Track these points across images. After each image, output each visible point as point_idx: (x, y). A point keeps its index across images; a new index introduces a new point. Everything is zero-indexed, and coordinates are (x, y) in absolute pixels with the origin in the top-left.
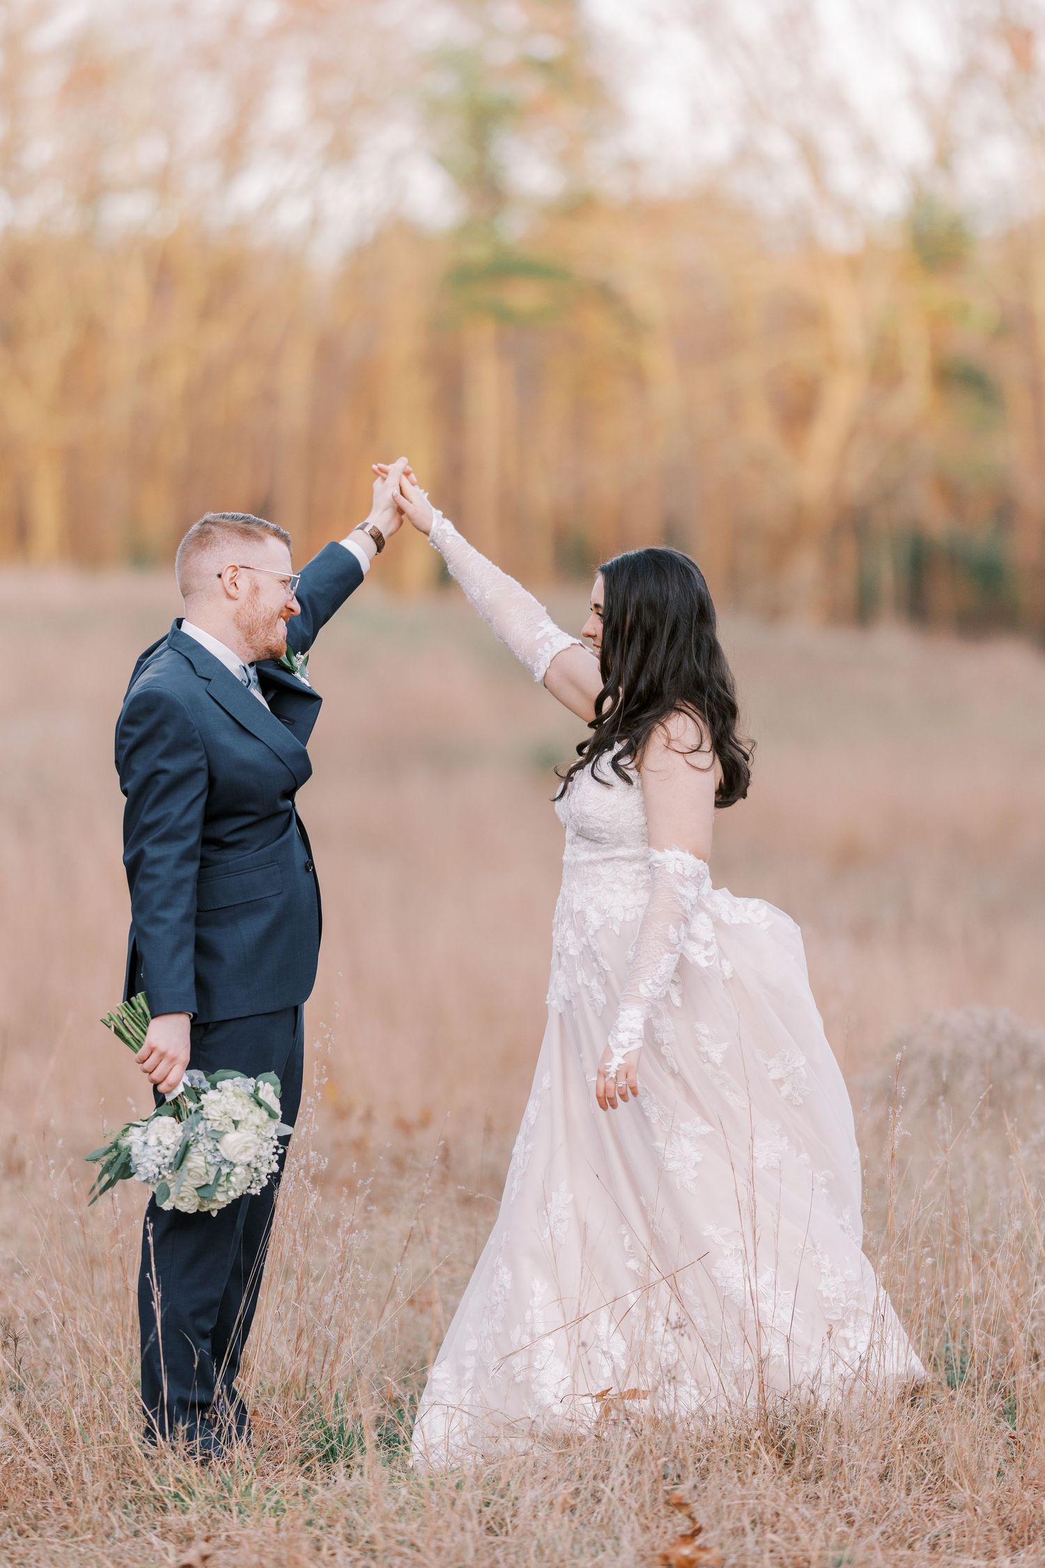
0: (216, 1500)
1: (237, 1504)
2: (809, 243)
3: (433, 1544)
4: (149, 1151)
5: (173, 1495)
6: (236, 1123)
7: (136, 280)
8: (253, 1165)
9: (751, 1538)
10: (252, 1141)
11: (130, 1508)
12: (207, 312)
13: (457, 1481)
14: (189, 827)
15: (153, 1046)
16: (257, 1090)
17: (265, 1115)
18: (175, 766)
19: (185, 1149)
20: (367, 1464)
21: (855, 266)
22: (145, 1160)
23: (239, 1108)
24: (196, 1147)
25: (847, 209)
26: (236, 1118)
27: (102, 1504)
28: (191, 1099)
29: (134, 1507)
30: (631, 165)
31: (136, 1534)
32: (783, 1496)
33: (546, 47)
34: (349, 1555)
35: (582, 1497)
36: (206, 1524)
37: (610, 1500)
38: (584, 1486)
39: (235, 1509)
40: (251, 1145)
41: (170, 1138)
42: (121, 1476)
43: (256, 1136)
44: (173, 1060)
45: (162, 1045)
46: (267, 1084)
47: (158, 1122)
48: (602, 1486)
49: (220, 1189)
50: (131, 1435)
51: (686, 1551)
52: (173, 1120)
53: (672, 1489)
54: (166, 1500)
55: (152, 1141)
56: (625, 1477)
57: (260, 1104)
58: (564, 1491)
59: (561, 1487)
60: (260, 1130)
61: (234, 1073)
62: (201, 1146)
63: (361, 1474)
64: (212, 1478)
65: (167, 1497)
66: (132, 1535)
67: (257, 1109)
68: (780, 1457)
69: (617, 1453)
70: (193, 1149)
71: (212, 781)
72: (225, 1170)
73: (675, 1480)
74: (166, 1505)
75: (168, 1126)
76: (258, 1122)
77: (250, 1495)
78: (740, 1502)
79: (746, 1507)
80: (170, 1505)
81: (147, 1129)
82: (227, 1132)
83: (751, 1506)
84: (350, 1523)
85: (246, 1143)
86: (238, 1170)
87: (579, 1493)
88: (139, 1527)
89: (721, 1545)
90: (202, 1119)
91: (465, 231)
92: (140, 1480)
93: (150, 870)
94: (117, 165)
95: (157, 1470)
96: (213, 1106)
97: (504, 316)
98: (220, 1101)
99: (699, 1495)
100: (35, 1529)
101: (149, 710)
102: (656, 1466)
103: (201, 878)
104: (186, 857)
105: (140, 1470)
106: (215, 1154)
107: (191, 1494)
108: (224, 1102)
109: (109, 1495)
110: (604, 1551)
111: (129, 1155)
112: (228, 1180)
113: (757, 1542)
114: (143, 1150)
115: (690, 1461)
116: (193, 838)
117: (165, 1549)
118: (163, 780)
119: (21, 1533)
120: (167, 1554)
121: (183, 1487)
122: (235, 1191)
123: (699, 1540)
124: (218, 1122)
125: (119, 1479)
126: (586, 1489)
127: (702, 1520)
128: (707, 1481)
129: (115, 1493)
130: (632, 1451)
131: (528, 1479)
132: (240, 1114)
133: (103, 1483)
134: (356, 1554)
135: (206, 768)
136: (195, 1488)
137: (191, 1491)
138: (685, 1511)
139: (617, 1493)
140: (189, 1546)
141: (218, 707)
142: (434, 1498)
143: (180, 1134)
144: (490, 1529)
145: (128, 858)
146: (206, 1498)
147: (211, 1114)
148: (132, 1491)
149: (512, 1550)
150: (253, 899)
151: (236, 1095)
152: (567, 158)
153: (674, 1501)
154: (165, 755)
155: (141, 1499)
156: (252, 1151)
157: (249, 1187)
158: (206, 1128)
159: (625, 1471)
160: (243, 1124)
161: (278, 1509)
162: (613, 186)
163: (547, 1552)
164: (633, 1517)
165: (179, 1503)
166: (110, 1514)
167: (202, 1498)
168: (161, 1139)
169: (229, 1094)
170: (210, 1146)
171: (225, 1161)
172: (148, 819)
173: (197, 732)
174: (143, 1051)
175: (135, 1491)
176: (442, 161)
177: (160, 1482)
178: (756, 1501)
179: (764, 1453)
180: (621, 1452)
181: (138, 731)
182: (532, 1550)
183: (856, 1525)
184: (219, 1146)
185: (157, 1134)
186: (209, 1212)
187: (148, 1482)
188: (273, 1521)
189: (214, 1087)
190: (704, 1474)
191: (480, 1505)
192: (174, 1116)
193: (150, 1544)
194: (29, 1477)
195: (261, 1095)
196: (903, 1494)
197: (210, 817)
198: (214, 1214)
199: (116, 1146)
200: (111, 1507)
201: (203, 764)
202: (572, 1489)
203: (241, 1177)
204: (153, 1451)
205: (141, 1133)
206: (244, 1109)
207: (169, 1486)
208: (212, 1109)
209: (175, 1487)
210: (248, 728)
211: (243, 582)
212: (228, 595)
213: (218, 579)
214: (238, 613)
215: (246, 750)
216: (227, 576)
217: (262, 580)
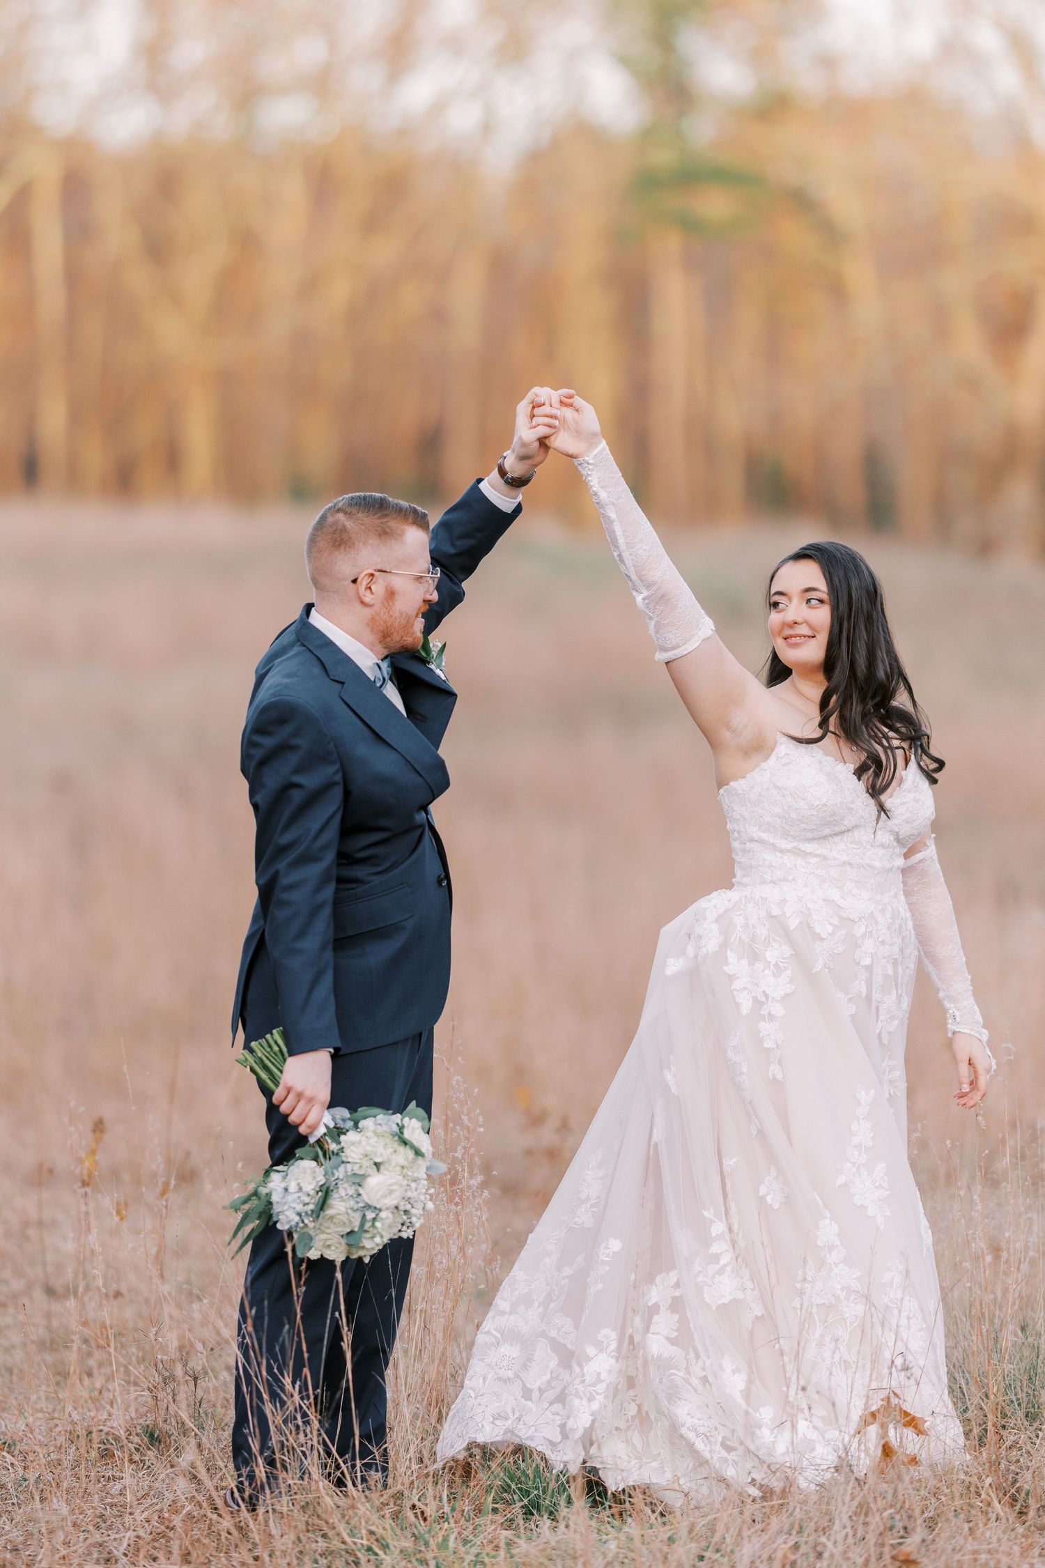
0: (412, 1554)
1: (435, 1558)
4: (290, 1198)
5: (366, 1548)
6: (377, 1165)
8: (402, 1208)
10: (395, 1184)
11: (320, 1562)
13: (669, 1534)
14: (325, 848)
15: (293, 1085)
16: (401, 1128)
17: (411, 1154)
18: (310, 781)
19: (326, 1193)
20: (573, 1517)
22: (285, 1208)
23: (380, 1149)
24: (337, 1192)
26: (378, 1160)
27: (291, 1558)
28: (333, 1140)
29: (325, 1561)
32: (1016, 1549)
35: (802, 1551)
37: (832, 1556)
38: (804, 1539)
40: (395, 1187)
41: (310, 1184)
42: (310, 1528)
43: (401, 1178)
44: (313, 1099)
45: (299, 1087)
46: (413, 1120)
47: (298, 1167)
48: (823, 1539)
49: (368, 1235)
50: (321, 1484)
52: (314, 1164)
53: (900, 1544)
54: (359, 1554)
55: (293, 1187)
56: (849, 1530)
57: (405, 1143)
58: (783, 1546)
59: (780, 1540)
60: (405, 1171)
61: (375, 1110)
62: (342, 1192)
63: (567, 1526)
65: (359, 1551)
67: (402, 1149)
68: (1012, 1506)
69: (840, 1504)
70: (335, 1195)
71: (347, 793)
72: (370, 1215)
73: (902, 1533)
74: (358, 1558)
75: (308, 1171)
76: (402, 1162)
77: (447, 1548)
78: (971, 1557)
79: (979, 1562)
81: (287, 1175)
82: (369, 1176)
83: (983, 1561)
85: (391, 1185)
86: (383, 1215)
87: (799, 1546)
90: (343, 1162)
92: (331, 1533)
93: (284, 896)
95: (348, 1522)
96: (352, 1148)
98: (360, 1142)
99: (927, 1550)
101: (282, 721)
102: (882, 1519)
103: (337, 902)
104: (324, 881)
105: (331, 1521)
106: (357, 1199)
107: (385, 1547)
108: (364, 1143)
109: (298, 1549)
111: (271, 1203)
112: (373, 1226)
114: (284, 1197)
115: (917, 1512)
116: (330, 857)
118: (297, 796)
121: (377, 1540)
122: (382, 1237)
124: (358, 1165)
125: (308, 1531)
126: (806, 1543)
128: (934, 1533)
129: (304, 1546)
130: (855, 1503)
131: (746, 1533)
132: (381, 1155)
133: (292, 1536)
135: (341, 781)
136: (389, 1541)
137: (385, 1543)
139: (841, 1548)
141: (350, 712)
142: (645, 1551)
143: (320, 1179)
145: (262, 882)
146: (401, 1551)
147: (351, 1156)
148: (322, 1544)
150: (385, 924)
151: (378, 1135)
153: (902, 1558)
154: (299, 770)
155: (332, 1553)
156: (399, 1194)
157: (400, 1231)
158: (346, 1172)
159: (849, 1524)
160: (386, 1165)
165: (372, 1558)
167: (397, 1552)
168: (301, 1185)
169: (370, 1134)
170: (351, 1191)
171: (368, 1207)
172: (285, 839)
173: (332, 744)
174: (280, 1092)
175: (326, 1545)
177: (352, 1534)
178: (989, 1556)
179: (996, 1502)
180: (844, 1504)
181: (268, 742)
184: (361, 1191)
185: (297, 1179)
186: (360, 1259)
187: (339, 1535)
189: (356, 1126)
190: (931, 1524)
191: (694, 1560)
192: (315, 1158)
194: (213, 1529)
195: (406, 1133)
197: (348, 832)
198: (367, 1260)
199: (255, 1194)
201: (338, 777)
202: (791, 1543)
203: (387, 1222)
204: (342, 1501)
205: (281, 1179)
206: (384, 1149)
207: (362, 1539)
208: (352, 1151)
209: (368, 1540)
210: (384, 737)
211: (379, 588)
212: (362, 602)
213: (352, 585)
214: (373, 619)
215: (382, 762)
216: (363, 582)
217: (399, 583)
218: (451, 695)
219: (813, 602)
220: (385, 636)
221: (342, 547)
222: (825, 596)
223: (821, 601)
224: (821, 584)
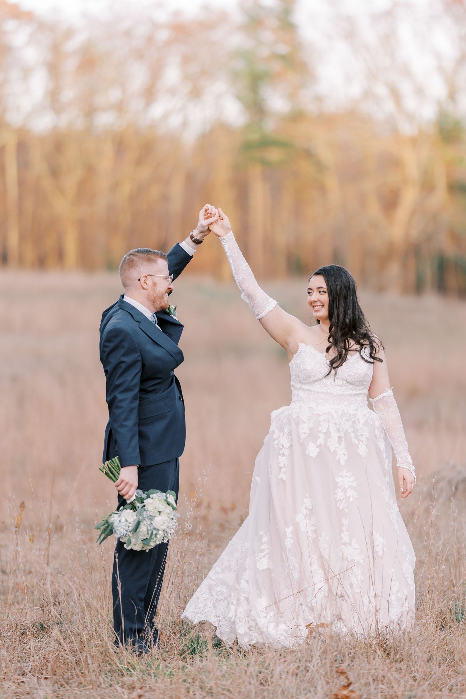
0: (145, 671)
1: (154, 673)
2: (395, 131)
3: (237, 690)
4: (122, 524)
5: (126, 669)
6: (160, 512)
7: (108, 149)
8: (166, 530)
9: (372, 687)
10: (166, 520)
11: (108, 674)
12: (139, 162)
13: (247, 663)
14: (135, 385)
15: (123, 479)
16: (167, 498)
17: (171, 508)
18: (128, 359)
19: (138, 525)
20: (209, 656)
21: (414, 142)
22: (119, 528)
23: (160, 506)
24: (143, 522)
25: (411, 117)
26: (160, 510)
27: (96, 673)
28: (139, 502)
29: (110, 674)
30: (319, 99)
31: (111, 686)
32: (386, 669)
33: (283, 49)
34: (201, 695)
35: (300, 669)
36: (140, 681)
37: (312, 671)
38: (301, 665)
39: (153, 675)
40: (166, 522)
41: (131, 519)
42: (104, 661)
43: (167, 518)
44: (131, 485)
46: (171, 496)
47: (125, 512)
48: (309, 665)
49: (152, 540)
50: (108, 643)
51: (345, 692)
52: (132, 511)
53: (339, 666)
54: (124, 671)
55: (123, 520)
56: (319, 661)
57: (169, 504)
58: (293, 667)
59: (292, 665)
60: (169, 515)
62: (145, 522)
63: (207, 660)
64: (143, 662)
65: (124, 670)
66: (108, 686)
67: (168, 506)
68: (385, 652)
69: (316, 651)
70: (141, 524)
71: (143, 365)
72: (155, 532)
73: (340, 662)
74: (123, 673)
75: (130, 514)
76: (169, 512)
77: (159, 669)
78: (368, 671)
79: (371, 673)
80: (125, 674)
81: (121, 515)
82: (156, 516)
83: (373, 673)
84: (202, 681)
85: (164, 521)
86: (160, 532)
87: (299, 667)
88: (112, 683)
89: (360, 690)
90: (145, 510)
91: (248, 127)
92: (112, 663)
93: (119, 404)
94: (100, 100)
95: (119, 659)
96: (150, 505)
97: (265, 163)
98: (153, 503)
99: (351, 669)
100: (68, 684)
101: (116, 336)
102: (332, 656)
103: (140, 407)
104: (134, 398)
105: (112, 658)
106: (151, 526)
107: (134, 669)
109: (99, 669)
110: (310, 692)
111: (113, 526)
112: (155, 537)
113: (375, 689)
114: (119, 524)
115: (347, 654)
116: (137, 390)
117: (123, 692)
118: (123, 366)
119: (62, 686)
120: (124, 694)
121: (131, 666)
123: (351, 688)
124: (152, 512)
125: (103, 662)
126: (302, 666)
127: (352, 679)
128: (354, 662)
129: (101, 668)
130: (322, 650)
131: (278, 662)
132: (161, 508)
133: (96, 664)
134: (205, 694)
135: (141, 360)
136: (136, 666)
137: (134, 667)
138: (345, 676)
139: (316, 668)
140: (133, 691)
141: (144, 333)
142: (238, 670)
143: (135, 517)
144: (261, 683)
145: (109, 399)
146: (141, 670)
147: (149, 509)
148: (109, 667)
149: (271, 692)
150: (161, 413)
151: (159, 500)
152: (292, 96)
153: (340, 671)
154: (124, 355)
155: (113, 671)
156: (166, 524)
158: (147, 515)
159: (319, 658)
160: (163, 513)
161: (171, 675)
162: (311, 107)
163: (286, 693)
164: (322, 678)
165: (129, 673)
166: (100, 677)
167: (139, 670)
168: (127, 519)
169: (156, 500)
170: (149, 522)
171: (154, 529)
172: (118, 382)
173: (137, 345)
174: (118, 482)
175: (110, 668)
176: (239, 98)
177: (121, 664)
178: (375, 671)
179: (378, 650)
180: (317, 650)
181: (111, 345)
182: (280, 692)
183: (418, 681)
184: (152, 522)
185: (125, 517)
186: (145, 550)
187: (116, 664)
188: (169, 680)
189: (148, 497)
190: (353, 659)
191: (257, 673)
192: (131, 509)
193: (117, 690)
194: (65, 661)
195: (169, 500)
196: (437, 668)
197: (143, 380)
198: (147, 551)
199: (107, 522)
200: (100, 674)
201: (140, 358)
202: (296, 666)
203: (161, 535)
204: (118, 650)
205: (118, 517)
206: (162, 506)
207: (125, 665)
208: (150, 506)
209: (127, 666)
210: (157, 342)
211: (149, 282)
212: (143, 288)
213: (139, 282)
214: (148, 295)
215: (157, 352)
216: (143, 280)
217: (157, 280)
218: (181, 326)
219: (322, 292)
220: (154, 302)
221: (133, 267)
222: (326, 290)
223: (324, 292)
224: (324, 285)
